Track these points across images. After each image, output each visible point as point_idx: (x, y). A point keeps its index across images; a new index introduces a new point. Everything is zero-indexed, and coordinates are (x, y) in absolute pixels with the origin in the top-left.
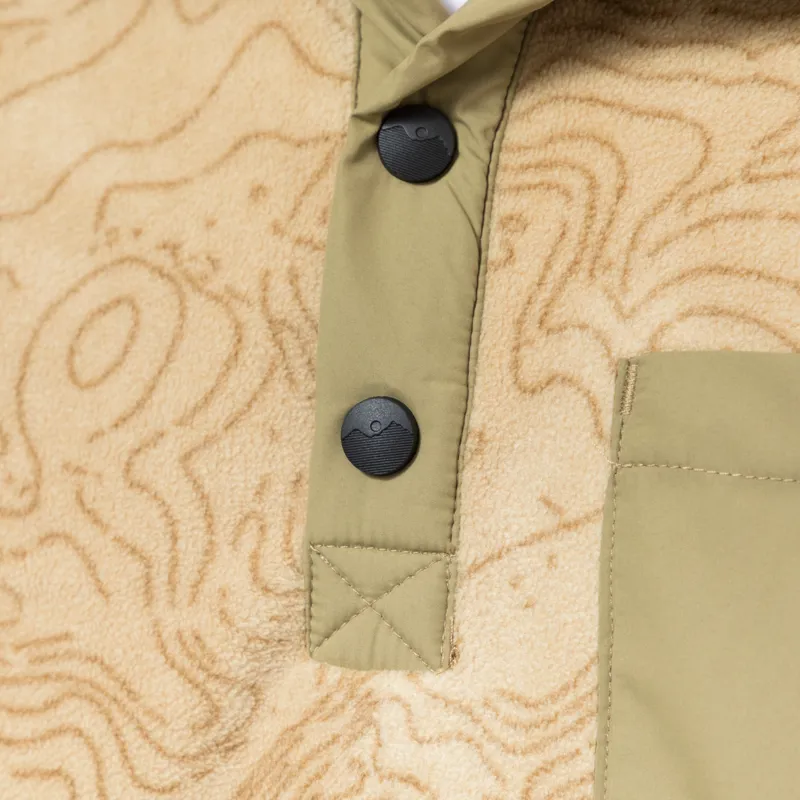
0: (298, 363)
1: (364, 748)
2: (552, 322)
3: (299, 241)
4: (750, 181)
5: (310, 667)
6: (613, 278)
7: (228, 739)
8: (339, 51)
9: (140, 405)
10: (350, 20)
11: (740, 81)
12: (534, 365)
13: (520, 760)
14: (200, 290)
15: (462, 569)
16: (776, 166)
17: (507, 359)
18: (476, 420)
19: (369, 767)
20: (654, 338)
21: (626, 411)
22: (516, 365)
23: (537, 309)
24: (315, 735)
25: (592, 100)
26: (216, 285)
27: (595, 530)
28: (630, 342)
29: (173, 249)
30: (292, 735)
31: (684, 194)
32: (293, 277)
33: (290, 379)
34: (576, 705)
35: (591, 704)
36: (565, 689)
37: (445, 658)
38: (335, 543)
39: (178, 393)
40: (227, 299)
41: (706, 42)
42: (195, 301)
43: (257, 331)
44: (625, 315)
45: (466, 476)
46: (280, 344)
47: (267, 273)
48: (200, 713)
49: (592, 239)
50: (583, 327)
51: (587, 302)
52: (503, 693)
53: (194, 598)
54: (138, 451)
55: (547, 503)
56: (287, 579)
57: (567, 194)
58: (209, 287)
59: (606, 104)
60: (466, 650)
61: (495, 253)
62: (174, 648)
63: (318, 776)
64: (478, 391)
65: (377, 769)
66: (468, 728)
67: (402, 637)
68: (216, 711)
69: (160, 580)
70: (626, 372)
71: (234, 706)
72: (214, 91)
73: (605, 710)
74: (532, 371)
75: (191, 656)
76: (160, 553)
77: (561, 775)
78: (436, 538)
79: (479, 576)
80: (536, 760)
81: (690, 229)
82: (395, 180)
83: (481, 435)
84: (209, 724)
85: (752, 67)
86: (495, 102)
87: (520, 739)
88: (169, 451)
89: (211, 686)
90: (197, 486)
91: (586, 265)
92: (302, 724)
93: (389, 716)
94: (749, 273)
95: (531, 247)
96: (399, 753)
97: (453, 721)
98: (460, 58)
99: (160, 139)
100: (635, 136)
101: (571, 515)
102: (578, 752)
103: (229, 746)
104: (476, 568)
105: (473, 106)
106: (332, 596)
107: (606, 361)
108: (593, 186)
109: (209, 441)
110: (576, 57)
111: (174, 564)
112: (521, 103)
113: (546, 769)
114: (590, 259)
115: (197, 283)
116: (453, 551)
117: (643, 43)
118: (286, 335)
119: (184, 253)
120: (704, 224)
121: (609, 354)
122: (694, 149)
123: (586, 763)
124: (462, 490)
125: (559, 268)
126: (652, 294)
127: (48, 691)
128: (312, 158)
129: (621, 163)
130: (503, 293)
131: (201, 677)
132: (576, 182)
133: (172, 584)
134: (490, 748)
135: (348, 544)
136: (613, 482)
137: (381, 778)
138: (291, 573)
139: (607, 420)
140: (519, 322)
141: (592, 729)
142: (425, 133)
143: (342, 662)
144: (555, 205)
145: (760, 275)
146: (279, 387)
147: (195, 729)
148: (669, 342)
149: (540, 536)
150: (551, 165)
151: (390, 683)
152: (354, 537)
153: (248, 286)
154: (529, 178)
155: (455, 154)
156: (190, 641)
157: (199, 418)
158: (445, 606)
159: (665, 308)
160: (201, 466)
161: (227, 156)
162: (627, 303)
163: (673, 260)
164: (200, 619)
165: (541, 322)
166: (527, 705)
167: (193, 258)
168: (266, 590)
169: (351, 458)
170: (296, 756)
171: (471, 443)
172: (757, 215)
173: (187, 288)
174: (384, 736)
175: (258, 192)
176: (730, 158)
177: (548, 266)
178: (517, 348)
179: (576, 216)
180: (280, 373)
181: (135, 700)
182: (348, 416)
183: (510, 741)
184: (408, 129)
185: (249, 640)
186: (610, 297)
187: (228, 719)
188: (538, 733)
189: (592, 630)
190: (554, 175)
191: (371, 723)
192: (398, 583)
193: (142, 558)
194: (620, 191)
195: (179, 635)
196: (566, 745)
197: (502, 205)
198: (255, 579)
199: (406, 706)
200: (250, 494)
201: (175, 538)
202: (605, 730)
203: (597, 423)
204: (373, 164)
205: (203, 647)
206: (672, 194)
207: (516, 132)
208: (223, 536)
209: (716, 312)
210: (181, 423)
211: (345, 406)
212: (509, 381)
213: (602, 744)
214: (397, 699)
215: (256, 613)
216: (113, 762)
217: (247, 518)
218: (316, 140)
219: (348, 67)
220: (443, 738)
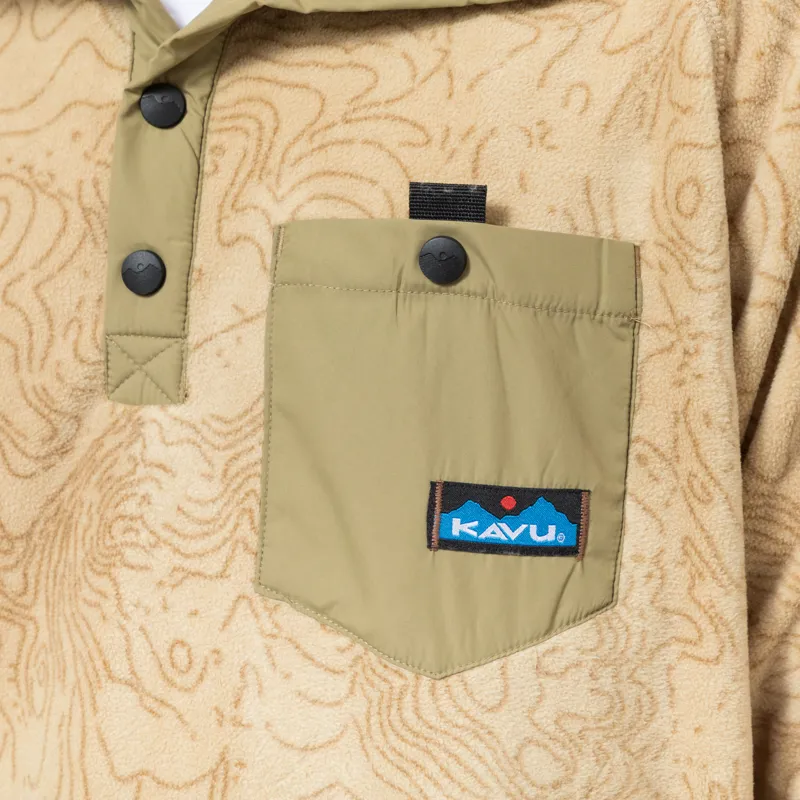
0: (99, 232)
1: (137, 448)
2: (239, 205)
3: (99, 163)
4: (347, 122)
5: (108, 404)
6: (272, 179)
7: (63, 447)
8: (121, 54)
9: (11, 258)
10: (128, 37)
11: (341, 66)
12: (230, 229)
13: (222, 454)
14: (44, 192)
15: (191, 347)
16: (361, 114)
17: (215, 226)
18: (197, 262)
19: (139, 460)
20: (294, 213)
21: (279, 255)
22: (219, 230)
23: (230, 199)
24: (110, 442)
25: (260, 79)
26: (53, 189)
27: (262, 322)
28: (281, 216)
29: (29, 169)
30: (98, 443)
31: (310, 131)
32: (96, 183)
33: (94, 240)
34: (252, 421)
35: (261, 420)
36: (246, 412)
37: (182, 397)
38: (120, 334)
39: (31, 251)
40: (58, 197)
41: (322, 44)
42: (42, 198)
43: (76, 214)
44: (278, 200)
45: (192, 294)
46: (88, 222)
47: (81, 182)
48: (47, 432)
49: (261, 158)
50: (255, 208)
51: (258, 194)
52: (213, 416)
53: (42, 367)
54: (9, 285)
55: (236, 307)
56: (94, 355)
57: (247, 133)
58: (49, 190)
59: (269, 81)
60: (193, 392)
61: (207, 167)
62: (31, 396)
63: (111, 466)
64: (199, 246)
65: (143, 461)
66: (193, 437)
67: (158, 386)
68: (55, 431)
69: (23, 357)
70: (278, 232)
71: (66, 428)
72: (52, 79)
73: (268, 424)
74: (227, 235)
75: (41, 400)
76: (22, 341)
77: (243, 462)
78: (176, 330)
79: (201, 350)
80: (231, 453)
81: (313, 150)
82: (150, 126)
83: (200, 270)
84: (51, 438)
85: (347, 58)
86: (207, 81)
87: (219, 441)
88: (27, 285)
89: (53, 416)
90: (43, 303)
91: (258, 173)
92: (102, 437)
93: (150, 431)
94: (346, 174)
95: (228, 164)
96: (156, 452)
97: (186, 432)
98: (184, 55)
99: (23, 106)
100: (284, 98)
101: (249, 313)
102: (253, 447)
103: (64, 451)
104: (198, 346)
105: (194, 84)
106: (120, 364)
107: (268, 226)
108: (261, 128)
109: (50, 278)
110: (252, 56)
111: (31, 349)
112: (222, 82)
113: (235, 458)
114: (260, 169)
115: (42, 188)
116: (186, 337)
117: (288, 45)
118: (93, 217)
119: (36, 172)
120: (322, 147)
121: (269, 222)
122: (314, 105)
123: (258, 454)
124: (190, 302)
125: (242, 175)
126: (293, 188)
128: (106, 115)
129: (276, 114)
130: (211, 189)
131: (46, 412)
132: (251, 126)
133: (30, 360)
134: (205, 447)
135: (127, 334)
136: (272, 294)
137: (145, 466)
138: (96, 351)
139: (269, 260)
140: (221, 206)
141: (261, 434)
142: (167, 100)
143: (125, 401)
144: (240, 140)
145: (351, 176)
146: (89, 246)
147: (44, 441)
148: (302, 215)
149: (232, 327)
150: (238, 116)
151: (151, 412)
152: (131, 330)
153: (71, 189)
154: (228, 124)
155: (185, 111)
156: (40, 390)
157: (44, 265)
158: (181, 368)
159: (300, 196)
160: (45, 292)
161: (59, 116)
162: (279, 193)
163: (305, 168)
164: (46, 378)
165: (233, 206)
166: (225, 422)
167: (40, 173)
168: (82, 361)
169: (127, 285)
170: (100, 454)
171: (194, 275)
172: (350, 142)
173: (37, 191)
174: (148, 442)
175: (76, 135)
176: (334, 111)
177: (236, 174)
178: (220, 221)
179: (252, 144)
180: (89, 238)
181: (9, 426)
182: (126, 262)
183: (217, 443)
184: (157, 98)
185: (73, 390)
186: (270, 190)
187: (63, 436)
188: (230, 437)
189: (261, 378)
190: (239, 122)
191: (140, 435)
192: (155, 355)
193: (12, 345)
194: (276, 131)
195: (34, 388)
196: (248, 443)
197: (211, 140)
198: (76, 356)
199: (160, 425)
200: (73, 308)
201: (31, 334)
202: (268, 436)
203: (263, 262)
204: (138, 117)
205: (47, 395)
206: (304, 131)
207: (219, 99)
208: (58, 330)
209: (327, 197)
210: (34, 268)
211: (124, 256)
212: (215, 240)
213: (267, 442)
214: (155, 421)
215: (77, 374)
217: (72, 321)
218: (108, 105)
219: (127, 63)
220: (180, 442)
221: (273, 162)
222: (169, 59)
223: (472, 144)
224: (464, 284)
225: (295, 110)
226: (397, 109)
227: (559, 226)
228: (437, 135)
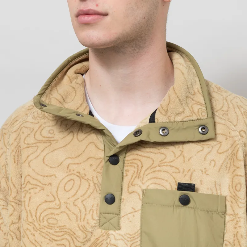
0: (98, 189)
1: (108, 241)
2: (133, 184)
3: (97, 172)
4: (159, 166)
5: (100, 230)
6: (141, 178)
7: (88, 240)
8: (101, 146)
9: (75, 194)
10: (103, 142)
11: (157, 153)
12: (131, 189)
13: (129, 242)
14: (83, 179)
15: (121, 217)
16: (163, 165)
17: (127, 189)
18: (123, 197)
19: (109, 243)
20: (147, 187)
21: (144, 196)
22: (128, 190)
23: (131, 182)
24: (101, 239)
25: (138, 155)
26: (86, 178)
27: (140, 212)
28: (144, 187)
29: (79, 173)
30: (98, 239)
31: (151, 167)
32: (97, 177)
33: (97, 191)
34: (137, 235)
35: (139, 235)
36: (136, 233)
37: (119, 228)
38: (104, 213)
39: (80, 193)
40: (87, 180)
41: (153, 148)
42: (83, 180)
43: (92, 184)
44: (143, 184)
45: (122, 204)
46: (95, 186)
47: (93, 177)
48: (85, 236)
49: (138, 173)
50: (138, 185)
51: (138, 181)
52: (127, 233)
53: (84, 221)
54: (75, 201)
55: (133, 208)
57: (134, 167)
58: (84, 178)
59: (139, 155)
60: (122, 227)
61: (125, 174)
62: (81, 228)
63: (102, 245)
64: (123, 193)
65: (110, 244)
66: (122, 238)
67: (113, 226)
68: (87, 236)
69: (79, 218)
70: (143, 191)
71: (89, 235)
72: (84, 151)
73: (141, 236)
74: (130, 191)
75: (83, 229)
76: (79, 215)
77: (135, 244)
78: (118, 213)
79: (123, 218)
80: (132, 242)
81: (151, 172)
82: (111, 165)
83: (123, 199)
84: (86, 238)
85: (159, 151)
86: (124, 154)
87: (130, 240)
88: (80, 201)
89: (86, 233)
90: (84, 205)
91: (138, 177)
92: (99, 238)
93: (111, 237)
94: (160, 178)
95: (130, 174)
96: (113, 242)
97: (120, 237)
98: (121, 149)
99: (76, 157)
100: (143, 160)
101: (136, 210)
102: (138, 241)
103: (88, 241)
104: (123, 217)
105: (122, 155)
106: (103, 220)
107: (141, 190)
108: (138, 166)
109: (85, 199)
110: (135, 149)
111: (81, 216)
112: (128, 154)
113: (133, 244)
114: (138, 176)
115: (83, 177)
116: (120, 214)
117: (144, 147)
118: (96, 185)
119: (81, 173)
120: (153, 172)
121: (141, 189)
122: (151, 162)
123: (139, 243)
124: (121, 206)
125: (134, 177)
126: (147, 181)
127: (62, 233)
128: (99, 161)
129: (142, 163)
130: (126, 180)
131: (85, 231)
132: (136, 166)
133: (80, 219)
134: (125, 241)
135: (105, 213)
136: (142, 206)
137: (111, 245)
138: (97, 217)
139: (141, 198)
140: (128, 184)
141: (139, 238)
142: (116, 159)
143: (105, 229)
144: (133, 168)
145: (161, 179)
146: (95, 192)
147: (84, 238)
148: (149, 187)
149: (132, 213)
150: (132, 163)
151: (111, 232)
152: (106, 212)
153: (90, 178)
154: (129, 165)
155: (119, 161)
156: (83, 227)
157: (84, 196)
158: (119, 222)
159: (148, 183)
160: (84, 203)
161: (86, 160)
162: (143, 182)
163: (149, 177)
164: (85, 223)
165: (132, 184)
166: (130, 235)
167: (82, 174)
168: (94, 220)
169: (106, 202)
170: (99, 241)
171: (122, 200)
172: (160, 171)
173: (81, 178)
174: (111, 239)
175: (91, 165)
176: (156, 164)
177: (132, 177)
178: (128, 188)
179: (136, 170)
180: (95, 190)
181: (75, 235)
182: (105, 196)
183: (128, 240)
184: (113, 158)
185: (92, 226)
186: (141, 181)
188: (132, 239)
189: (140, 225)
190: (133, 164)
191: (109, 237)
192: (112, 218)
193: (76, 215)
194: (142, 167)
195: (82, 226)
196: (136, 240)
197: (125, 168)
198: (92, 218)
199: (114, 235)
200: (91, 206)
201: (81, 212)
202: (141, 238)
203: (140, 198)
204: (108, 163)
205: (85, 227)
206: (149, 168)
207: (127, 158)
208: (88, 212)
209: (155, 184)
210: (81, 197)
211: (105, 195)
212: (127, 192)
213: (141, 240)
214: (112, 234)
215: (92, 223)
216: (72, 243)
217: (91, 210)
218: (100, 159)
219: (103, 149)
220: (119, 240)
221: (142, 174)
222: (118, 150)
223: (190, 173)
224: (189, 205)
225: (147, 163)
226: (171, 164)
227: (209, 192)
228: (182, 171)
